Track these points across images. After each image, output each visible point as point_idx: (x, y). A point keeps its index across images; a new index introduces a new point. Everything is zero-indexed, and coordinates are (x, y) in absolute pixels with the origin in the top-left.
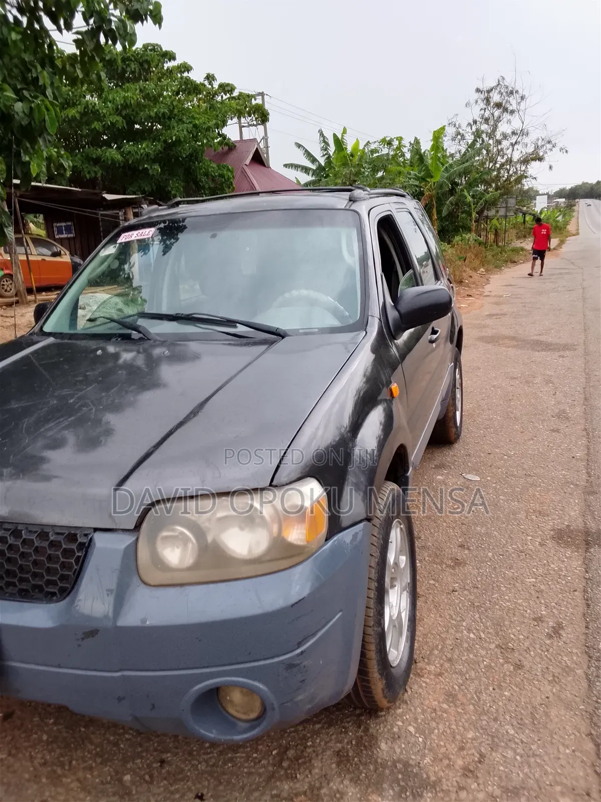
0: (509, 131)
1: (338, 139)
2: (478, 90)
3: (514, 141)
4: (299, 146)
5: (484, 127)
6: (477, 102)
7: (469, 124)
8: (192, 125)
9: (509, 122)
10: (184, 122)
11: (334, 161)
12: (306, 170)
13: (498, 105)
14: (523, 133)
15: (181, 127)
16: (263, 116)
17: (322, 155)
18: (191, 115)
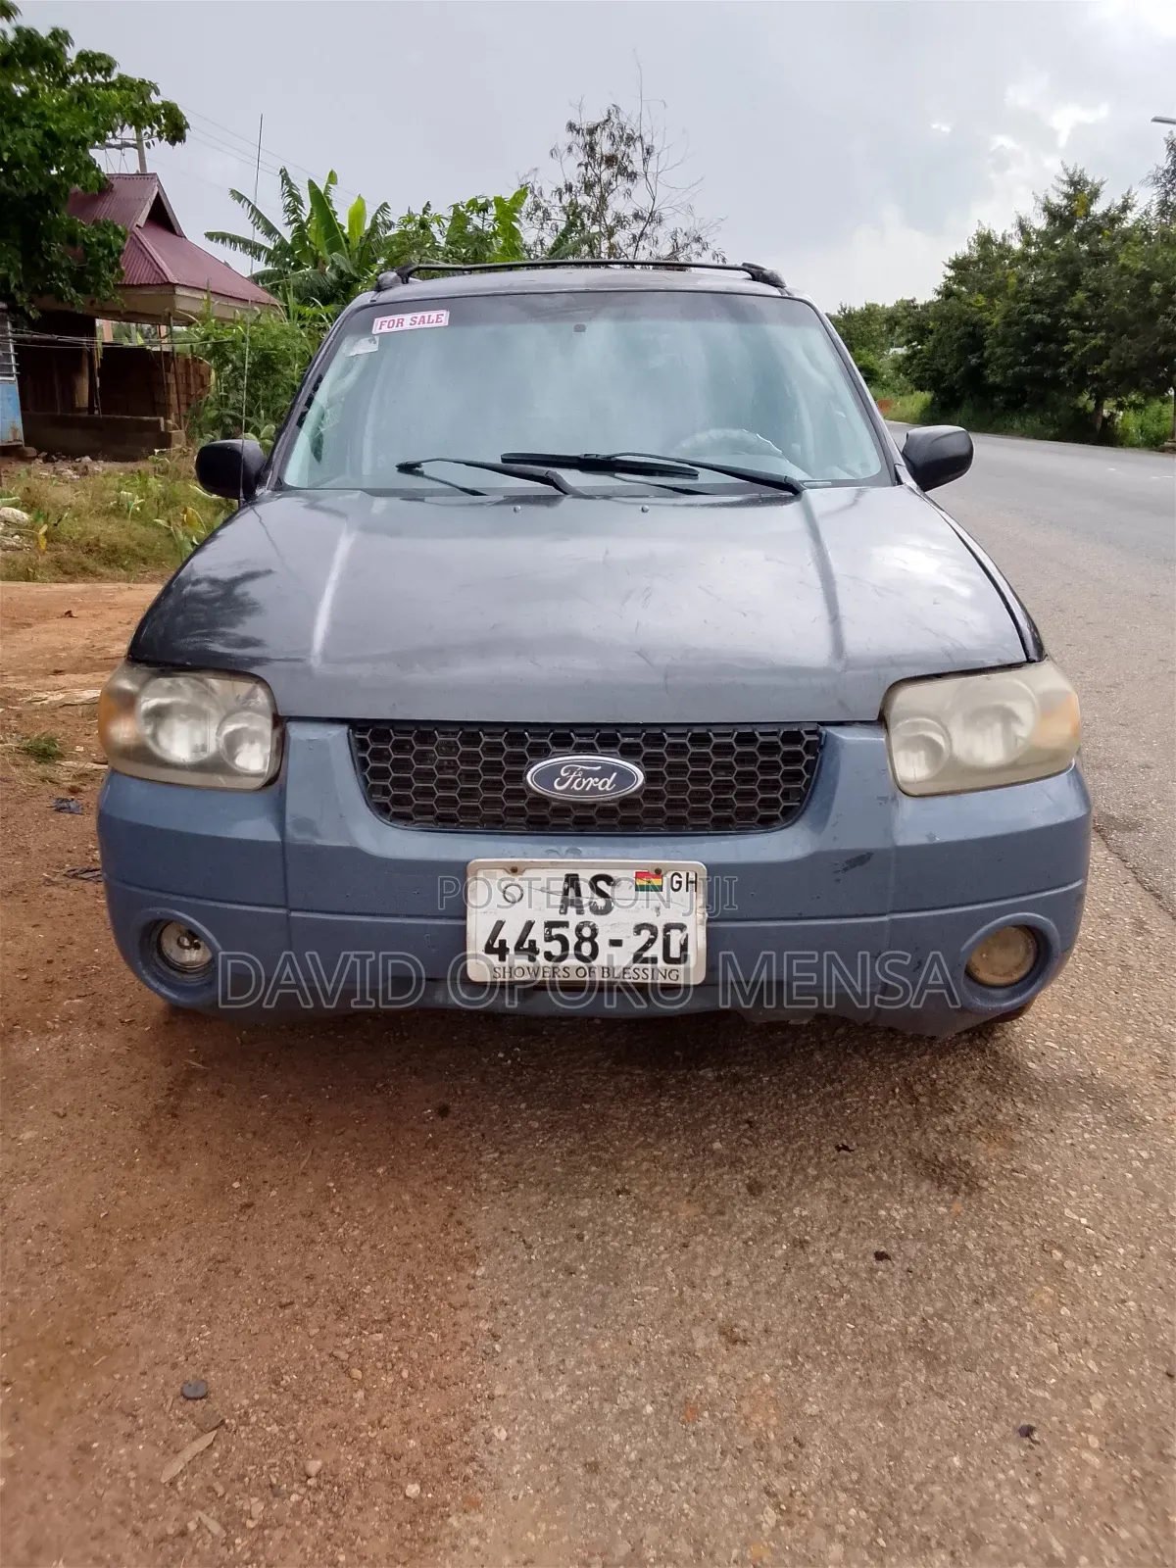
0: (628, 213)
1: (319, 191)
2: (571, 127)
3: (637, 232)
4: (240, 197)
5: (584, 200)
6: (570, 149)
7: (559, 192)
8: (41, 132)
9: (628, 193)
10: (23, 126)
11: (311, 236)
12: (254, 249)
13: (610, 160)
14: (653, 218)
15: (19, 133)
16: (176, 130)
17: (286, 220)
18: (37, 111)
